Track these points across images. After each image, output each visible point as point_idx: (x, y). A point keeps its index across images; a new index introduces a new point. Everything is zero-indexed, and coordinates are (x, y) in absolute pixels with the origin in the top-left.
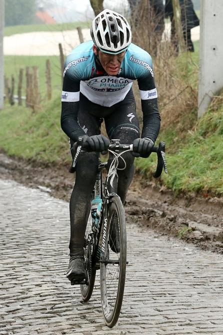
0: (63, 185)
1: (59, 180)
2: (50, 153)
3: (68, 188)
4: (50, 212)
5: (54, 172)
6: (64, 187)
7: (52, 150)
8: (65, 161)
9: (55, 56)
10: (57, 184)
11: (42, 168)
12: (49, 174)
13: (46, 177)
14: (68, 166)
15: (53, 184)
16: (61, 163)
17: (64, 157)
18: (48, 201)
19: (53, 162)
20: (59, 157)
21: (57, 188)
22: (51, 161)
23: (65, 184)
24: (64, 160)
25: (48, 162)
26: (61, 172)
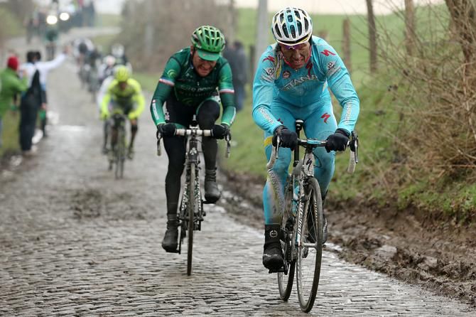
0: (364, 240)
1: (357, 231)
2: (344, 185)
3: (373, 246)
4: (335, 285)
5: (349, 217)
6: (365, 244)
7: (347, 178)
8: (371, 198)
9: (359, 16)
10: (353, 237)
11: (329, 211)
12: (340, 220)
13: (335, 226)
14: (374, 207)
15: (346, 239)
16: (363, 201)
17: (368, 192)
18: (336, 267)
19: (349, 200)
20: (360, 191)
21: (352, 245)
22: (346, 197)
23: (367, 239)
24: (367, 197)
25: (339, 199)
26: (362, 218)
